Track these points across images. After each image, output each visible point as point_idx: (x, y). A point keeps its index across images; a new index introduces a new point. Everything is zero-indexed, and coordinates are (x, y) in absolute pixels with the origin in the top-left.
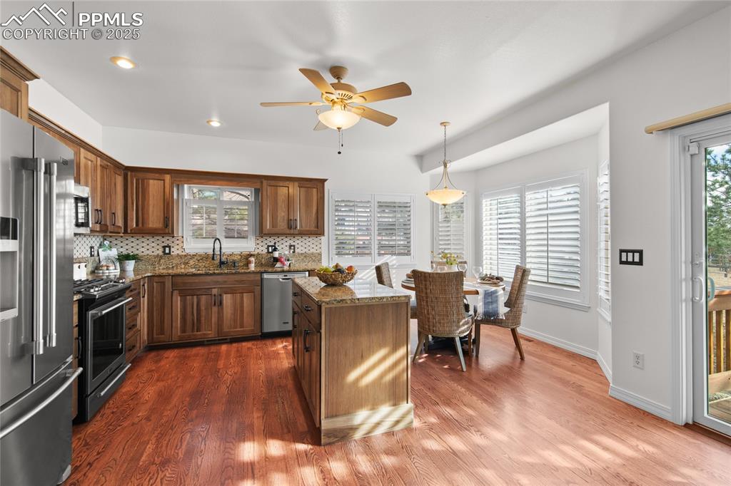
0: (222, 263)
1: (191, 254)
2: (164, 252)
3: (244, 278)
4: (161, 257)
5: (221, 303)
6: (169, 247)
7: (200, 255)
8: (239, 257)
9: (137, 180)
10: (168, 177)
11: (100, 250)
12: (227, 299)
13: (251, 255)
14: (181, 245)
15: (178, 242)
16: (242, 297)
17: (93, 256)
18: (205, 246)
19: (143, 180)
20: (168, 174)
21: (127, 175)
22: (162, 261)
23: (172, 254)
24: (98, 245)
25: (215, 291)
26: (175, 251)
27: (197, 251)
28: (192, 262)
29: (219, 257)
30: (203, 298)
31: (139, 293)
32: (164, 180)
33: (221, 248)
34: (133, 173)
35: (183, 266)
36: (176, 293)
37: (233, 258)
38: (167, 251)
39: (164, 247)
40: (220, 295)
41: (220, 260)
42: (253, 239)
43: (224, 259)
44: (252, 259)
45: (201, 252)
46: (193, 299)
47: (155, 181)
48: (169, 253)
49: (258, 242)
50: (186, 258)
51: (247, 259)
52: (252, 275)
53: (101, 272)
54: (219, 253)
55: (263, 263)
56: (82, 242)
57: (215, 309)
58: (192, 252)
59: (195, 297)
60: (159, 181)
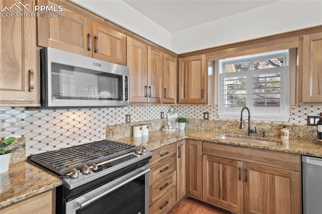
0: (250, 132)
1: (224, 120)
2: (204, 117)
3: (276, 157)
4: (202, 121)
5: (246, 180)
6: (208, 113)
7: (231, 122)
8: (270, 127)
9: (185, 63)
10: (203, 57)
11: (168, 114)
12: (254, 176)
13: (284, 127)
14: (216, 112)
15: (213, 110)
16: (273, 180)
17: (163, 118)
18: (235, 114)
19: (188, 63)
20: (204, 53)
21: (179, 60)
22: (203, 124)
23: (209, 119)
24: (167, 111)
25: (240, 164)
26: (212, 117)
27: (228, 118)
28: (224, 127)
29: (248, 125)
30: (229, 169)
31: (175, 154)
32: (201, 60)
33: (249, 116)
34: (182, 59)
35: (217, 130)
36: (205, 157)
37: (263, 127)
38: (206, 117)
39: (205, 113)
40: (246, 171)
41: (249, 128)
42: (287, 108)
43: (252, 128)
44: (286, 131)
45: (232, 119)
46: (219, 166)
47: (195, 61)
48: (208, 119)
49: (293, 111)
50: (220, 123)
51: (279, 130)
52: (287, 156)
53: (164, 130)
54: (248, 121)
55: (301, 136)
56: (154, 109)
57: (240, 184)
58: (224, 119)
59: (221, 165)
60: (198, 61)
